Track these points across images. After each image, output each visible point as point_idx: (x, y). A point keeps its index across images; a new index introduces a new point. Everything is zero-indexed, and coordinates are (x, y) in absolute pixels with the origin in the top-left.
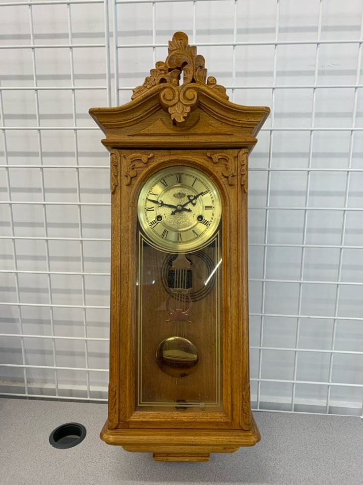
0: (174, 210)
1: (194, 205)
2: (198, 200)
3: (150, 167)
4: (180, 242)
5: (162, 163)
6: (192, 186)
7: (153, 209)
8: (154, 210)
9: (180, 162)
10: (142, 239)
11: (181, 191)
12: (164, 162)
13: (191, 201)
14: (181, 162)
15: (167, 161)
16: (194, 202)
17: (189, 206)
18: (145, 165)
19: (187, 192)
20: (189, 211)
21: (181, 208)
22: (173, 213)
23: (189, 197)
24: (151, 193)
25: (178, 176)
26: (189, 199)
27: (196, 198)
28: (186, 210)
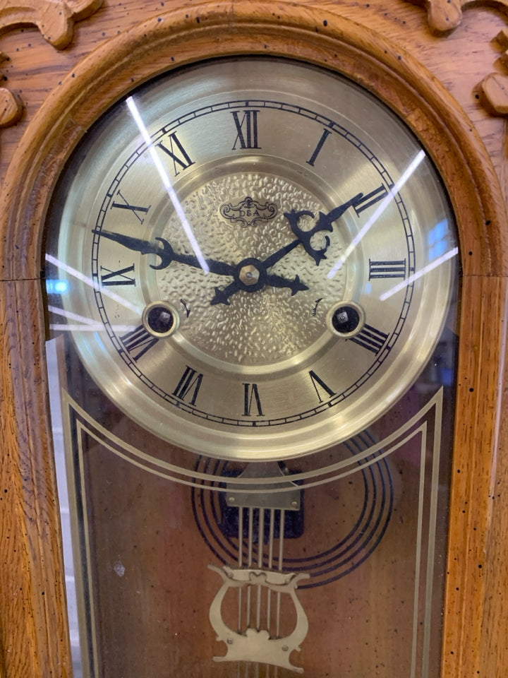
0: (225, 281)
1: (319, 256)
2: (335, 236)
3: (84, 66)
4: (254, 424)
5: (145, 39)
6: (311, 162)
7: (130, 275)
8: (132, 282)
9: (241, 31)
10: (80, 425)
11: (257, 190)
12: (156, 35)
13: (302, 240)
14: (251, 33)
15: (172, 30)
16: (317, 242)
17: (294, 265)
18: (62, 58)
19: (286, 195)
20: (297, 285)
21: (256, 275)
22: (221, 297)
23: (294, 218)
24: (117, 199)
25: (241, 116)
26: (296, 231)
27: (325, 223)
28: (280, 282)
